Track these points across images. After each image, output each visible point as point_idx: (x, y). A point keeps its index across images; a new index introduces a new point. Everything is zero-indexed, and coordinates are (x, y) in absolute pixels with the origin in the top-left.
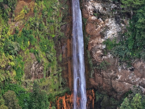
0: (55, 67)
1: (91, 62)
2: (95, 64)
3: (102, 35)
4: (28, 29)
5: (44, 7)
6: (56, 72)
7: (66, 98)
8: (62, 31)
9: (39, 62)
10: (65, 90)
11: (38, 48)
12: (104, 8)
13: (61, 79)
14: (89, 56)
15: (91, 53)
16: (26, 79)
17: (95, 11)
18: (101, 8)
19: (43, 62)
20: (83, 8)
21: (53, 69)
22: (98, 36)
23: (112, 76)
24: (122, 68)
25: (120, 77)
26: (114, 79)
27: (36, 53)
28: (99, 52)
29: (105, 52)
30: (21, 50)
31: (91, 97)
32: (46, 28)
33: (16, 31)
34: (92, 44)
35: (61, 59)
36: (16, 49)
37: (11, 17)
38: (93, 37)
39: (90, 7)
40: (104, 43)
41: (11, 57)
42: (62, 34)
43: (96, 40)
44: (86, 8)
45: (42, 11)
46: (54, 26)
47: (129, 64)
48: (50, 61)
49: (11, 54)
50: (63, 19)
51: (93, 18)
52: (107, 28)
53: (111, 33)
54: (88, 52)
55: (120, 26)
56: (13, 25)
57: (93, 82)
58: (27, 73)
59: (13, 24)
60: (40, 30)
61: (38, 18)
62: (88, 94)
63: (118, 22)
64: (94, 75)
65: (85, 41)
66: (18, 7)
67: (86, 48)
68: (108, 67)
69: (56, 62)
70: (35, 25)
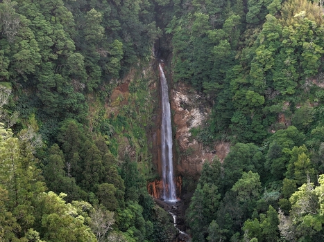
0: (146, 152)
1: (178, 150)
2: (182, 152)
3: (188, 124)
4: (122, 115)
5: (137, 97)
6: (146, 158)
7: (156, 184)
8: (152, 120)
9: (131, 146)
10: (154, 176)
11: (131, 134)
12: (190, 100)
13: (151, 165)
14: (176, 144)
15: (178, 141)
16: (119, 159)
17: (181, 103)
18: (187, 99)
19: (135, 147)
20: (171, 101)
21: (144, 154)
22: (184, 126)
23: (197, 161)
24: (206, 152)
25: (203, 160)
26: (199, 163)
27: (129, 137)
28: (186, 139)
29: (190, 139)
30: (115, 133)
31: (178, 184)
32: (138, 117)
33: (112, 116)
34: (180, 133)
35: (151, 146)
36: (111, 131)
37: (108, 102)
38: (180, 127)
39: (177, 99)
40: (190, 131)
41: (106, 136)
42: (152, 124)
43: (183, 130)
44: (173, 100)
45: (135, 101)
46: (146, 116)
47: (212, 148)
48: (142, 146)
49: (107, 134)
50: (154, 110)
51: (180, 109)
52: (193, 118)
53: (196, 122)
54: (176, 140)
55: (204, 115)
56: (109, 110)
57: (180, 169)
58: (121, 155)
59: (109, 108)
60: (133, 118)
61: (132, 107)
62: (176, 180)
63: (201, 111)
64: (181, 162)
65: (173, 130)
66: (114, 95)
67: (174, 137)
68: (193, 152)
69: (147, 149)
70: (129, 112)
